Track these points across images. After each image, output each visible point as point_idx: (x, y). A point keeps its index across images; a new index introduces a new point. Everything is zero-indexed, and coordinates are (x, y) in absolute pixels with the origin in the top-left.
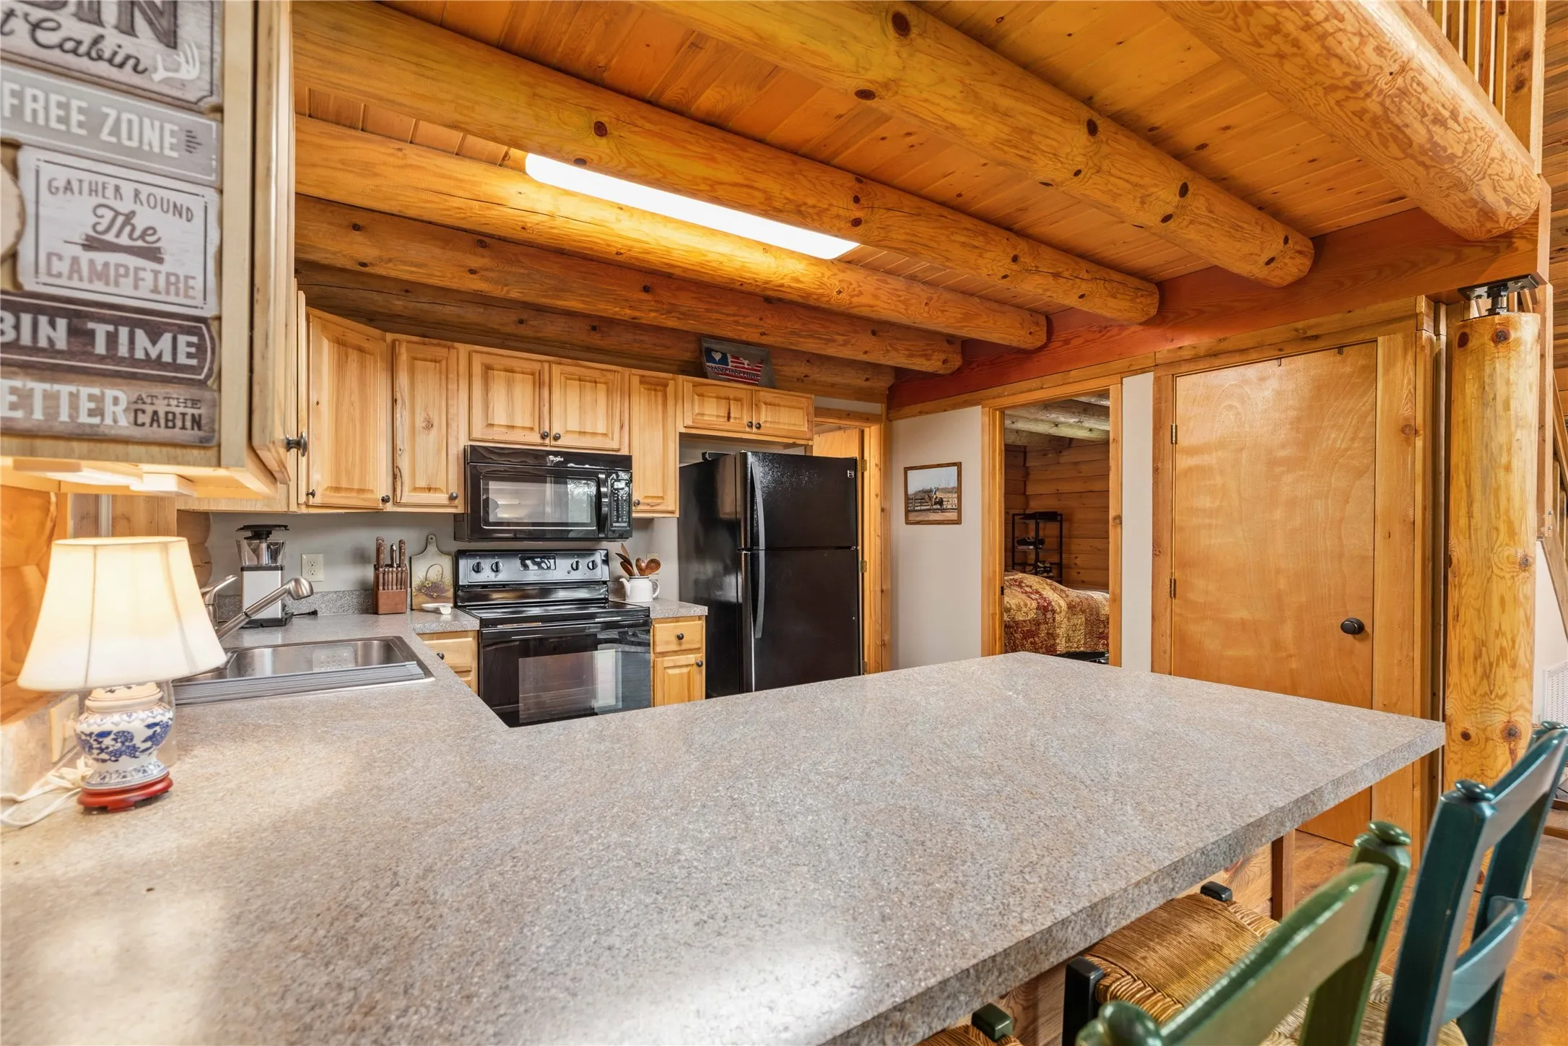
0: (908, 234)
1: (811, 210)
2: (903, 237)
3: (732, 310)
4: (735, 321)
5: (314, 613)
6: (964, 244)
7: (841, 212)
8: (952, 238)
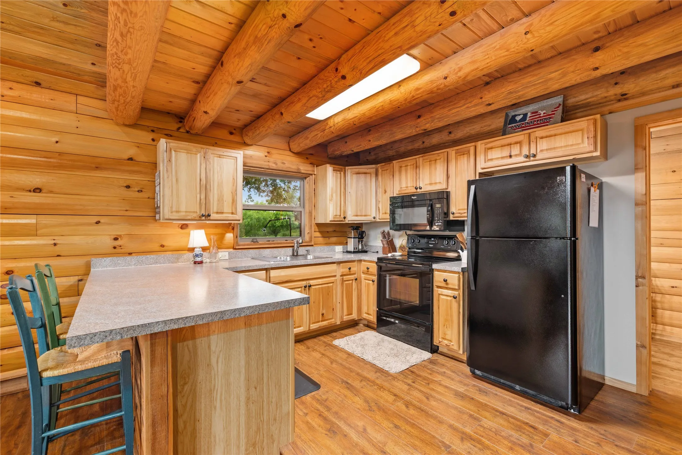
0: (365, 61)
1: (328, 88)
2: (365, 64)
3: (463, 102)
4: (467, 107)
5: (377, 252)
6: (396, 34)
7: (336, 80)
8: (386, 39)
